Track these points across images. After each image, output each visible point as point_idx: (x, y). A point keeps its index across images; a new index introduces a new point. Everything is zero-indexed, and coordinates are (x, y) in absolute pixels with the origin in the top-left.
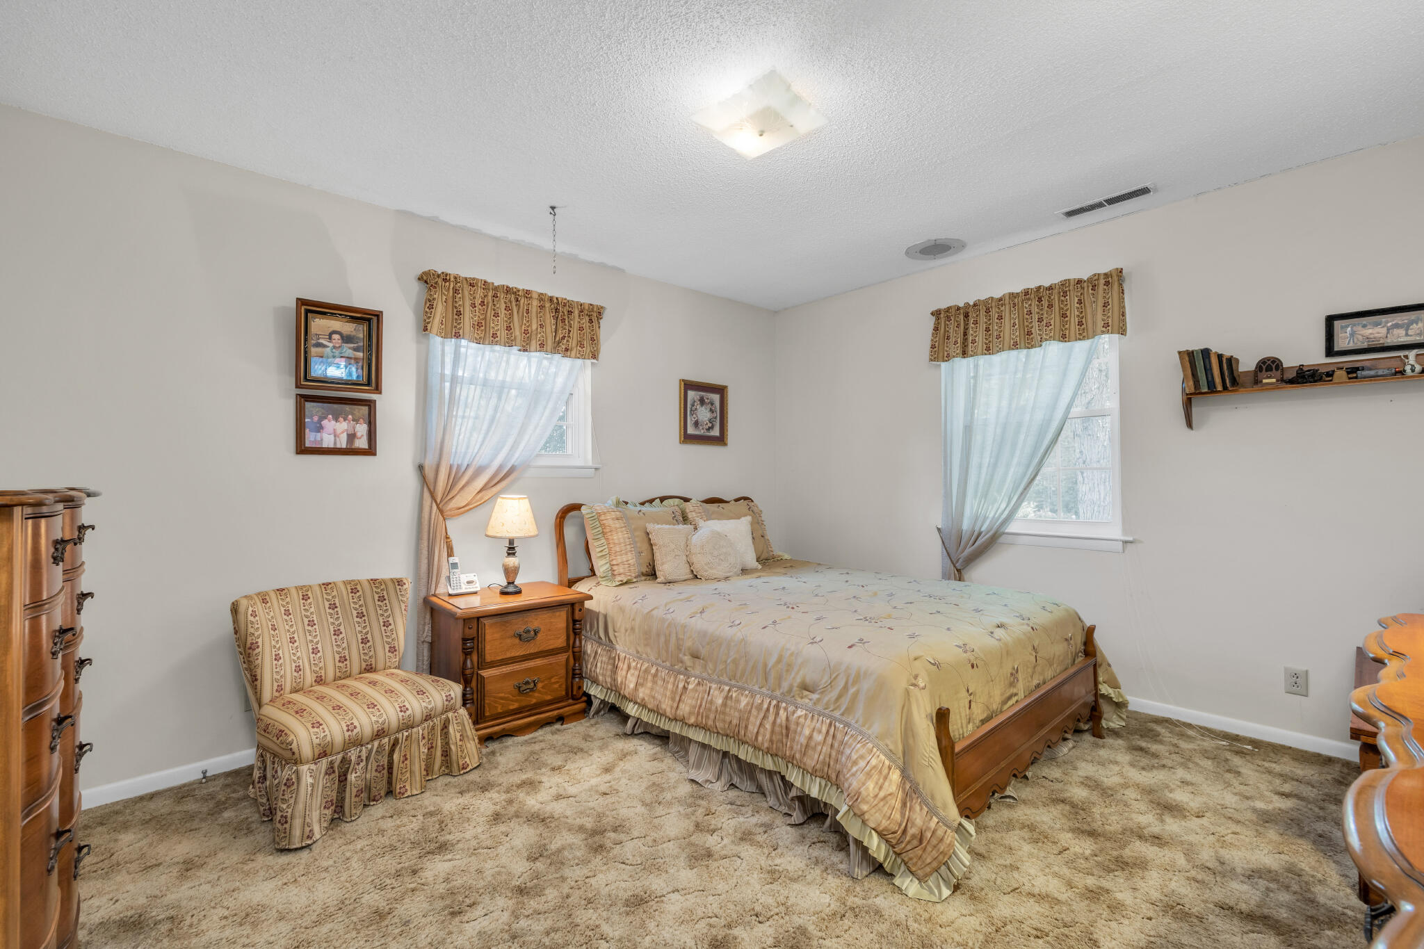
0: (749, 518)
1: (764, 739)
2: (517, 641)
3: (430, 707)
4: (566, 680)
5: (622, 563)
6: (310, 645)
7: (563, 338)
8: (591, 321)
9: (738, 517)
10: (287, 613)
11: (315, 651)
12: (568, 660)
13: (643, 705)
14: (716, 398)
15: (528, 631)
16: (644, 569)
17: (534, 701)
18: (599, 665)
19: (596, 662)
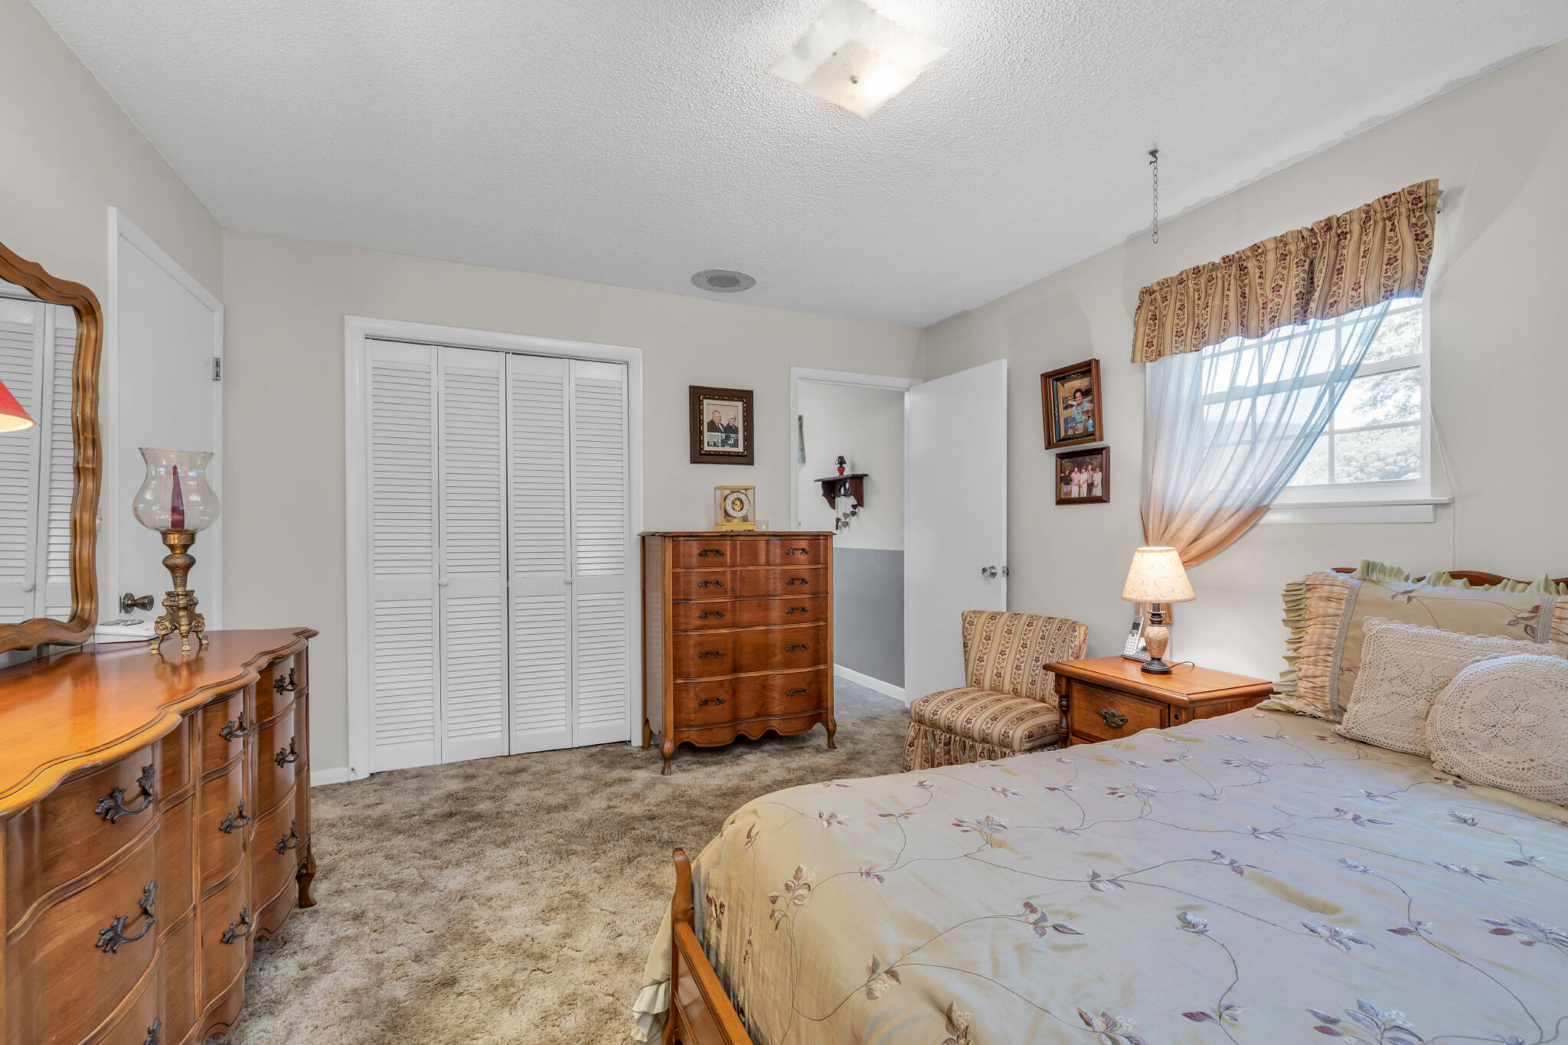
2: (1103, 721)
3: (987, 731)
6: (1016, 661)
10: (1009, 632)
11: (1018, 668)
15: (1114, 715)
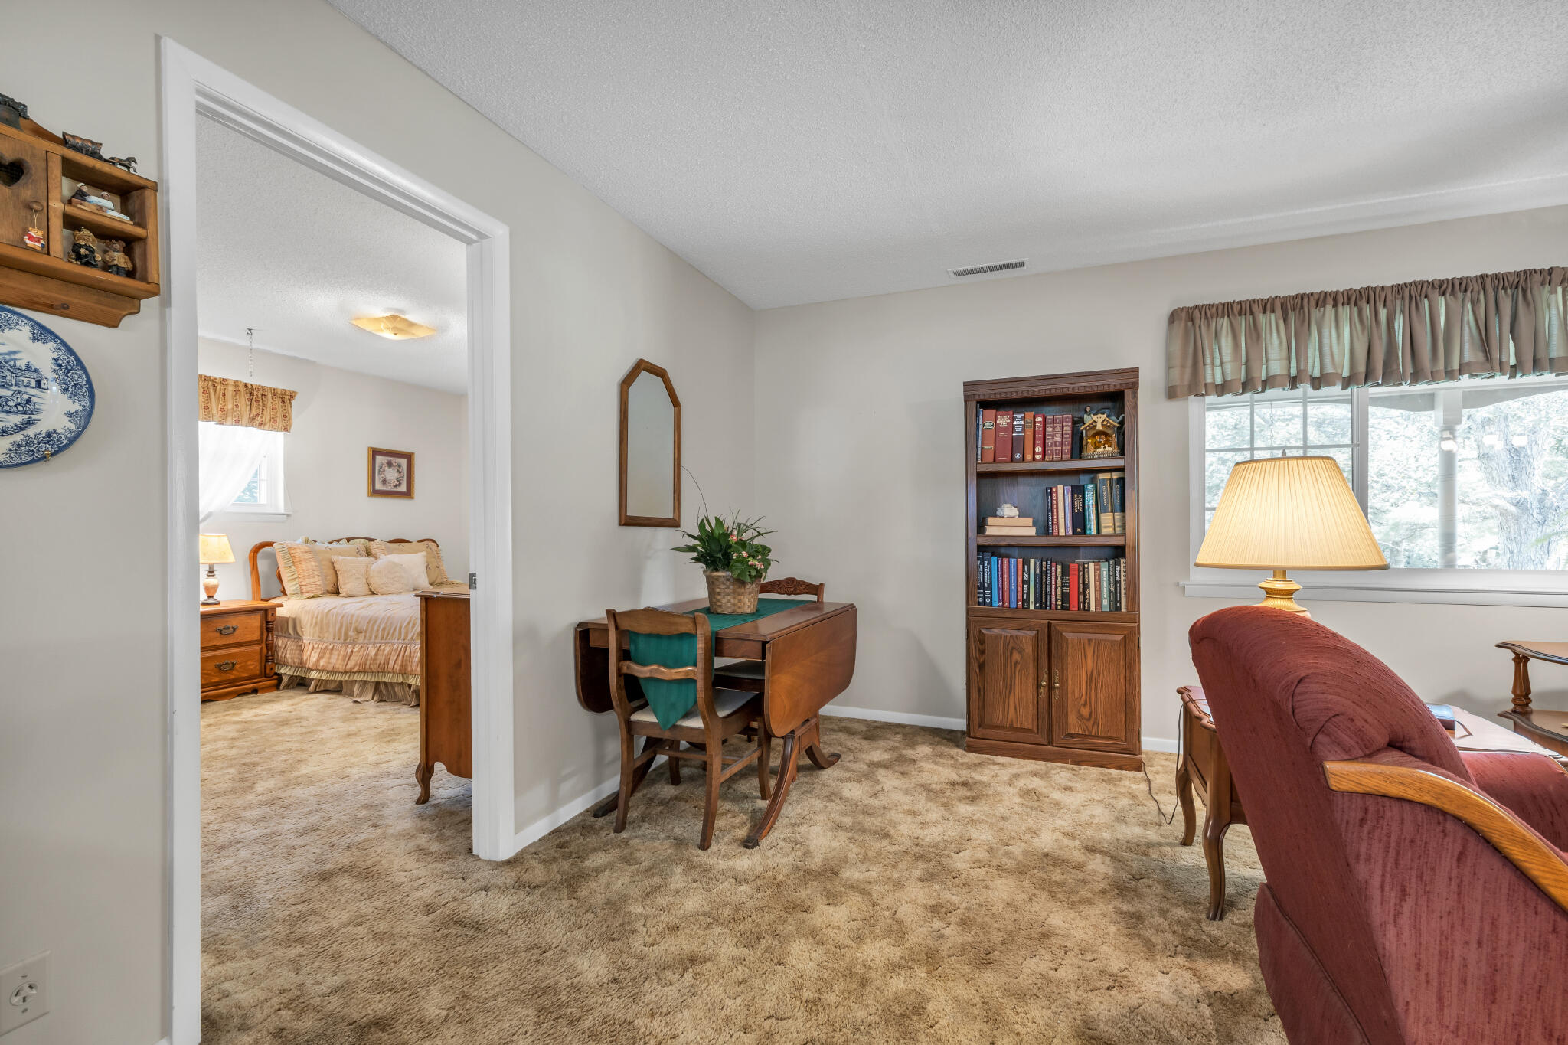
0: (424, 553)
1: (398, 667)
2: (218, 634)
4: (260, 663)
5: (310, 584)
7: (257, 415)
8: (283, 402)
9: (415, 552)
12: (261, 649)
13: (324, 670)
14: (404, 462)
15: (228, 628)
16: (330, 588)
17: (232, 677)
18: (288, 652)
19: (286, 648)
